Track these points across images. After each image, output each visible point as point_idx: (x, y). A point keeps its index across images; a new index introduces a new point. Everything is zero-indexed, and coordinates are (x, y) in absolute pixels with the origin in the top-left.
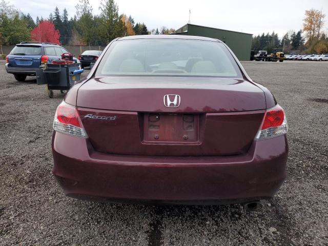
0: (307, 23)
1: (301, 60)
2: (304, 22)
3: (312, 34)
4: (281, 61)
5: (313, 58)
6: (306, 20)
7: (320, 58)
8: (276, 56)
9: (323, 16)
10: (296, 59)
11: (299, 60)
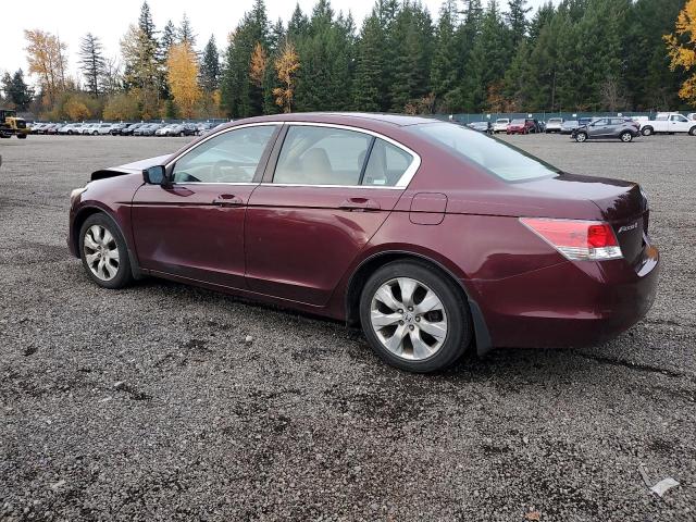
0: (33, 57)
1: (56, 133)
2: (27, 53)
3: (50, 79)
4: (22, 136)
5: (80, 130)
6: (30, 50)
7: (93, 129)
8: (8, 126)
9: (63, 46)
10: (46, 132)
11: (53, 133)
